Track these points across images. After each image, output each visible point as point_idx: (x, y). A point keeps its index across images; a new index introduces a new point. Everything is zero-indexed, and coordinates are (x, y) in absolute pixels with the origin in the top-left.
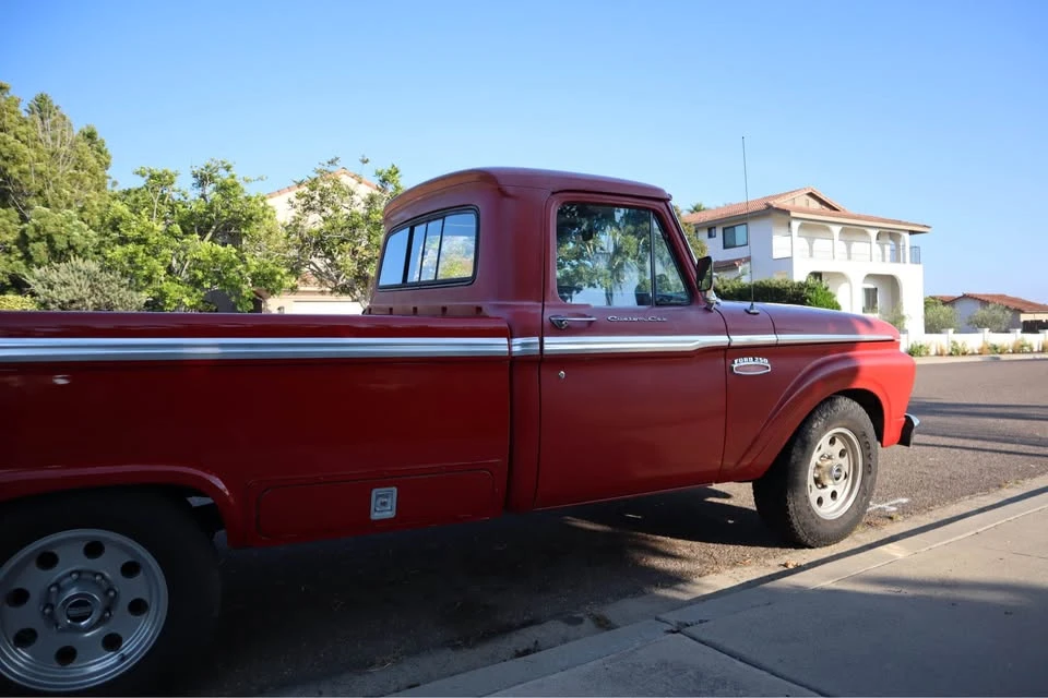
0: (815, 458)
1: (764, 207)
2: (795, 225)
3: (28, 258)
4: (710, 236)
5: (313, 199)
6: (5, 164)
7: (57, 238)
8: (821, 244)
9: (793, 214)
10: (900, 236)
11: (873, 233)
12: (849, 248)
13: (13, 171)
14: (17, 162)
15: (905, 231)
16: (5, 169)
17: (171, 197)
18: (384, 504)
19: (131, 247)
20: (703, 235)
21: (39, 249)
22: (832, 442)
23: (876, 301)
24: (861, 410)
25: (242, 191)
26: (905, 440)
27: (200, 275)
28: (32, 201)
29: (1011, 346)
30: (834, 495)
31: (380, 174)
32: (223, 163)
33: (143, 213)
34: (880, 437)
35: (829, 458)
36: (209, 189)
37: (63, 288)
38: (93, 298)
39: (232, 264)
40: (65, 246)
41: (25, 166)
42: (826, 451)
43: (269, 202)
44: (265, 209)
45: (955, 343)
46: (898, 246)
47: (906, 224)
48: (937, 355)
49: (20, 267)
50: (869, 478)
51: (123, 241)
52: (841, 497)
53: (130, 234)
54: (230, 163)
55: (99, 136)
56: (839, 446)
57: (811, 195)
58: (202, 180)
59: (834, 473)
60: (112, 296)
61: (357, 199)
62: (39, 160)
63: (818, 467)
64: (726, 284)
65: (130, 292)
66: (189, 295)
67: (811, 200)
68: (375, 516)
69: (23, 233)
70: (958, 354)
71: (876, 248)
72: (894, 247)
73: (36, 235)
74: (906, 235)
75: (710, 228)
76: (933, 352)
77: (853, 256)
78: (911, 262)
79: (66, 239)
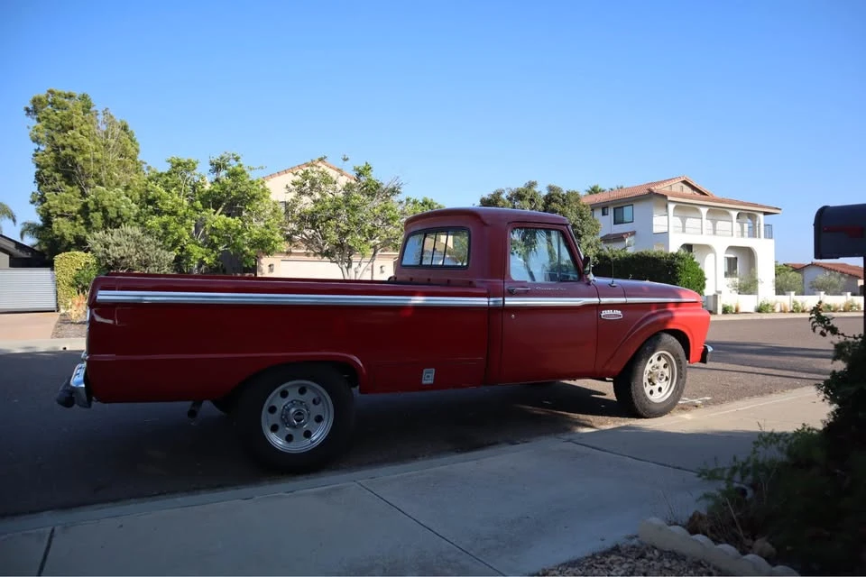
0: (648, 367)
1: (647, 192)
2: (671, 206)
3: (88, 224)
4: (604, 214)
5: (304, 185)
6: (74, 154)
7: (110, 209)
8: (692, 222)
9: (669, 198)
10: (756, 216)
11: (734, 214)
12: (714, 226)
13: (79, 159)
14: (83, 152)
15: (761, 212)
16: (74, 158)
17: (193, 180)
18: (428, 377)
19: (165, 218)
20: (598, 214)
21: (97, 218)
22: (659, 359)
23: (736, 268)
24: (676, 341)
25: (248, 176)
26: (703, 360)
27: (216, 240)
28: (92, 181)
29: (843, 306)
30: (660, 389)
31: (358, 169)
32: (233, 155)
33: (173, 191)
34: (688, 358)
35: (657, 368)
36: (223, 173)
37: (116, 248)
38: (138, 256)
39: (240, 233)
40: (115, 215)
41: (87, 156)
42: (654, 364)
43: (268, 185)
44: (264, 190)
45: (796, 303)
46: (755, 224)
47: (761, 206)
48: (781, 311)
49: (82, 231)
50: (681, 380)
51: (159, 212)
52: (664, 391)
53: (165, 208)
54: (238, 155)
55: (130, 129)
56: (663, 361)
57: (685, 182)
58: (217, 167)
59: (660, 376)
60: (151, 254)
61: (339, 187)
62: (96, 150)
63: (651, 373)
64: (614, 253)
65: (163, 251)
66: (207, 255)
67: (685, 186)
68: (424, 382)
69: (85, 206)
70: (798, 312)
71: (737, 226)
72: (751, 225)
73: (95, 207)
74: (761, 216)
75: (604, 208)
76: (778, 310)
77: (718, 232)
78: (765, 237)
79: (116, 210)
